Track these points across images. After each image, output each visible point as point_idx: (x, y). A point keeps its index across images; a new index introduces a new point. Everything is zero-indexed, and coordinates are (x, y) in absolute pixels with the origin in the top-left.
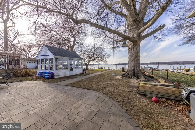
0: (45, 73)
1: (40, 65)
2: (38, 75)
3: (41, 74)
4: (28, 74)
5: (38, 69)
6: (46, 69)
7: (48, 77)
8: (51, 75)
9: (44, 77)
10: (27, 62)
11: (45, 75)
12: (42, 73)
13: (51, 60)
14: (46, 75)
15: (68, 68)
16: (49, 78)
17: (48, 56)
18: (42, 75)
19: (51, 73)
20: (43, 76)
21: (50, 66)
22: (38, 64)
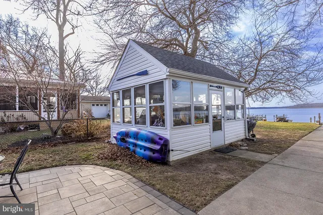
0: (136, 136)
1: (118, 110)
2: (114, 141)
3: (123, 140)
4: (91, 135)
5: (113, 121)
6: (137, 123)
7: (148, 153)
8: (157, 147)
9: (134, 151)
10: (93, 105)
11: (135, 145)
12: (127, 134)
13: (157, 87)
14: (142, 147)
15: (207, 121)
16: (151, 160)
17: (145, 73)
18: (126, 142)
19: (157, 139)
20: (131, 147)
21: (150, 112)
22: (113, 106)
